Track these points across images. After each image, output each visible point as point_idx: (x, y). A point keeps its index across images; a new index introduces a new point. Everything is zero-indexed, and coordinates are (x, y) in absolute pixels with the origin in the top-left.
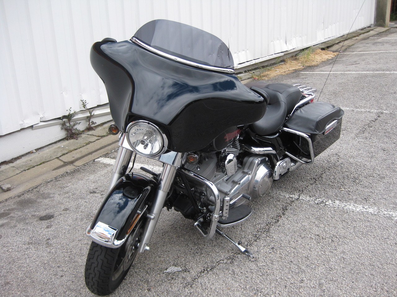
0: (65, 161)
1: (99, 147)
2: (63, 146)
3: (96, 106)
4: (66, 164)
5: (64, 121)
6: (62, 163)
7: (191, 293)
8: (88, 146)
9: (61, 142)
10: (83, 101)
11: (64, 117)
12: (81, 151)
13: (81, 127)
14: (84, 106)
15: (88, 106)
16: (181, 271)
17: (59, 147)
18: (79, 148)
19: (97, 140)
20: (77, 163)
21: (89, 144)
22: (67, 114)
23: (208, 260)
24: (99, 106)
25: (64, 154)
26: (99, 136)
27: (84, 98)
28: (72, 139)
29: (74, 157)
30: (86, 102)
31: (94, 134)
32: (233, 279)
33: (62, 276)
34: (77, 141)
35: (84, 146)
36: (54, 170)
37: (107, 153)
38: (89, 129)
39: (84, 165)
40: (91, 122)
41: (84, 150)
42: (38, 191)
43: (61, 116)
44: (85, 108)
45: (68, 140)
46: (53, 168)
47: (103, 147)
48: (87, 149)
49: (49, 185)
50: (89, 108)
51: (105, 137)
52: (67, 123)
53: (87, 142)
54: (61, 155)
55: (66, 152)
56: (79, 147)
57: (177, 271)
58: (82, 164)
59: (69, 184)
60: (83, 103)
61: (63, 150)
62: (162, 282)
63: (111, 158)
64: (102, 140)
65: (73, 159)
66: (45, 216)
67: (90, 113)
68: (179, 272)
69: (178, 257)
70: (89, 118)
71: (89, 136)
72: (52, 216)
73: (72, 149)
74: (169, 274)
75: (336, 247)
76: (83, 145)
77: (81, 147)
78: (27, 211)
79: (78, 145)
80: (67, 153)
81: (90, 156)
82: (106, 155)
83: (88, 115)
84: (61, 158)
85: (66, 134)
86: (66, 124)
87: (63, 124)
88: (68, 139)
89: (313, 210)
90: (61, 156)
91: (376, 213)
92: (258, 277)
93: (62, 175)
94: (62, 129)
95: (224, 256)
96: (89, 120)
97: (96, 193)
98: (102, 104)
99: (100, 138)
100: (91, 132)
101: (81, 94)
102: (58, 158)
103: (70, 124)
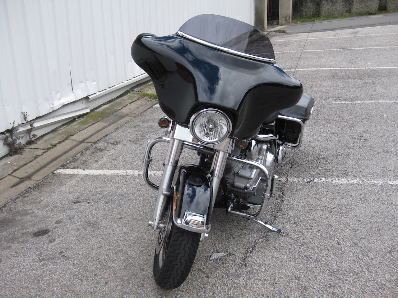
0: (20, 177)
1: (49, 159)
2: (9, 163)
3: (36, 118)
4: (22, 180)
5: (7, 136)
6: (18, 180)
7: (249, 272)
8: (37, 160)
9: (5, 158)
10: (24, 113)
11: (8, 131)
12: (32, 166)
13: (22, 141)
14: (25, 118)
15: (29, 119)
16: (226, 256)
17: (5, 164)
18: (29, 163)
19: (44, 153)
20: (35, 177)
21: (37, 158)
22: (10, 127)
23: (244, 242)
24: (38, 118)
25: (15, 171)
26: (44, 149)
27: (25, 110)
28: (16, 154)
29: (27, 172)
30: (26, 115)
31: (37, 147)
32: (279, 253)
33: (106, 283)
34: (22, 156)
35: (33, 160)
36: (12, 187)
37: (62, 164)
38: (30, 143)
39: (45, 178)
40: (31, 134)
41: (36, 164)
42: (9, 208)
43: (4, 131)
44: (26, 120)
45: (11, 156)
46: (11, 186)
47: (53, 159)
48: (38, 162)
49: (19, 202)
50: (29, 120)
51: (51, 149)
52: (10, 137)
53: (34, 156)
54: (12, 171)
55: (16, 168)
56: (29, 161)
57: (223, 256)
58: (41, 178)
59: (42, 198)
60: (24, 115)
61: (12, 166)
62: (215, 268)
63: (71, 168)
64: (49, 152)
65: (27, 174)
66: (39, 232)
67: (31, 125)
68: (225, 256)
69: (214, 245)
70: (29, 131)
71: (33, 150)
72: (47, 230)
73: (21, 164)
74: (217, 260)
75: (347, 213)
76: (31, 159)
77: (30, 162)
78: (11, 230)
79: (26, 159)
80: (18, 169)
81: (45, 169)
82: (63, 166)
83: (29, 127)
84: (14, 174)
85: (8, 150)
86: (9, 139)
87: (6, 140)
88: (12, 154)
89: (307, 188)
90: (12, 173)
91: (360, 183)
92: (299, 247)
93: (25, 191)
94: (4, 144)
95: (257, 236)
96: (30, 134)
97: (80, 202)
98: (41, 116)
99: (46, 151)
100: (33, 146)
101: (21, 106)
102: (10, 175)
103: (12, 138)
